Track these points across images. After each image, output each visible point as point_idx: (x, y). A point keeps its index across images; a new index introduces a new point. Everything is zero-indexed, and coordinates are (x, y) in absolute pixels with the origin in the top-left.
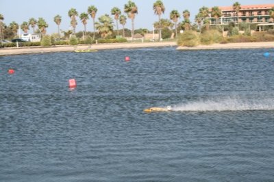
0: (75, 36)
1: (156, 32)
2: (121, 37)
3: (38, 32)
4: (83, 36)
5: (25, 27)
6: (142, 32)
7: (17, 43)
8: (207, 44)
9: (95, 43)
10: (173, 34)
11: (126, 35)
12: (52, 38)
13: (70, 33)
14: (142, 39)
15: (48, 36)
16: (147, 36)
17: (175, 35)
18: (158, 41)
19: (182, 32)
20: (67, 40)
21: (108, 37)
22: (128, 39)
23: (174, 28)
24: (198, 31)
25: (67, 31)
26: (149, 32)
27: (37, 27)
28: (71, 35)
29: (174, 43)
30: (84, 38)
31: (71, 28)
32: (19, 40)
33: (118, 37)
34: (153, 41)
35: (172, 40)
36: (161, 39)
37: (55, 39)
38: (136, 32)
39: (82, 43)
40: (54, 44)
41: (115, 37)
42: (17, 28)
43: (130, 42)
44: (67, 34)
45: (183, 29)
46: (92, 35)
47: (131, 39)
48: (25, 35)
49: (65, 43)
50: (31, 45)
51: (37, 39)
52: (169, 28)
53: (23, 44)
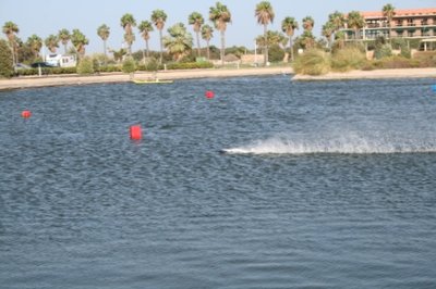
0: (131, 58)
1: (260, 52)
2: (204, 59)
3: (72, 52)
4: (144, 58)
5: (52, 43)
6: (238, 52)
7: (40, 69)
8: (342, 71)
9: (162, 68)
10: (287, 55)
11: (212, 57)
12: (95, 61)
13: (123, 52)
14: (238, 62)
15: (88, 57)
16: (245, 58)
17: (290, 57)
18: (264, 66)
19: (300, 51)
20: (119, 64)
21: (183, 60)
22: (215, 62)
23: (288, 45)
24: (327, 51)
25: (118, 50)
26: (248, 52)
27: (70, 44)
28: (124, 57)
29: (289, 70)
30: (145, 61)
31: (125, 46)
32: (43, 65)
33: (199, 60)
34: (255, 66)
35: (285, 65)
36: (268, 64)
37: (100, 62)
38: (227, 52)
39: (142, 69)
40: (97, 71)
41: (194, 60)
42: (40, 45)
43: (219, 67)
44: (118, 55)
45: (303, 46)
46: (157, 56)
47: (219, 62)
48: (51, 56)
49: (116, 70)
50: (62, 73)
51: (72, 64)
52: (281, 45)
53: (48, 70)
